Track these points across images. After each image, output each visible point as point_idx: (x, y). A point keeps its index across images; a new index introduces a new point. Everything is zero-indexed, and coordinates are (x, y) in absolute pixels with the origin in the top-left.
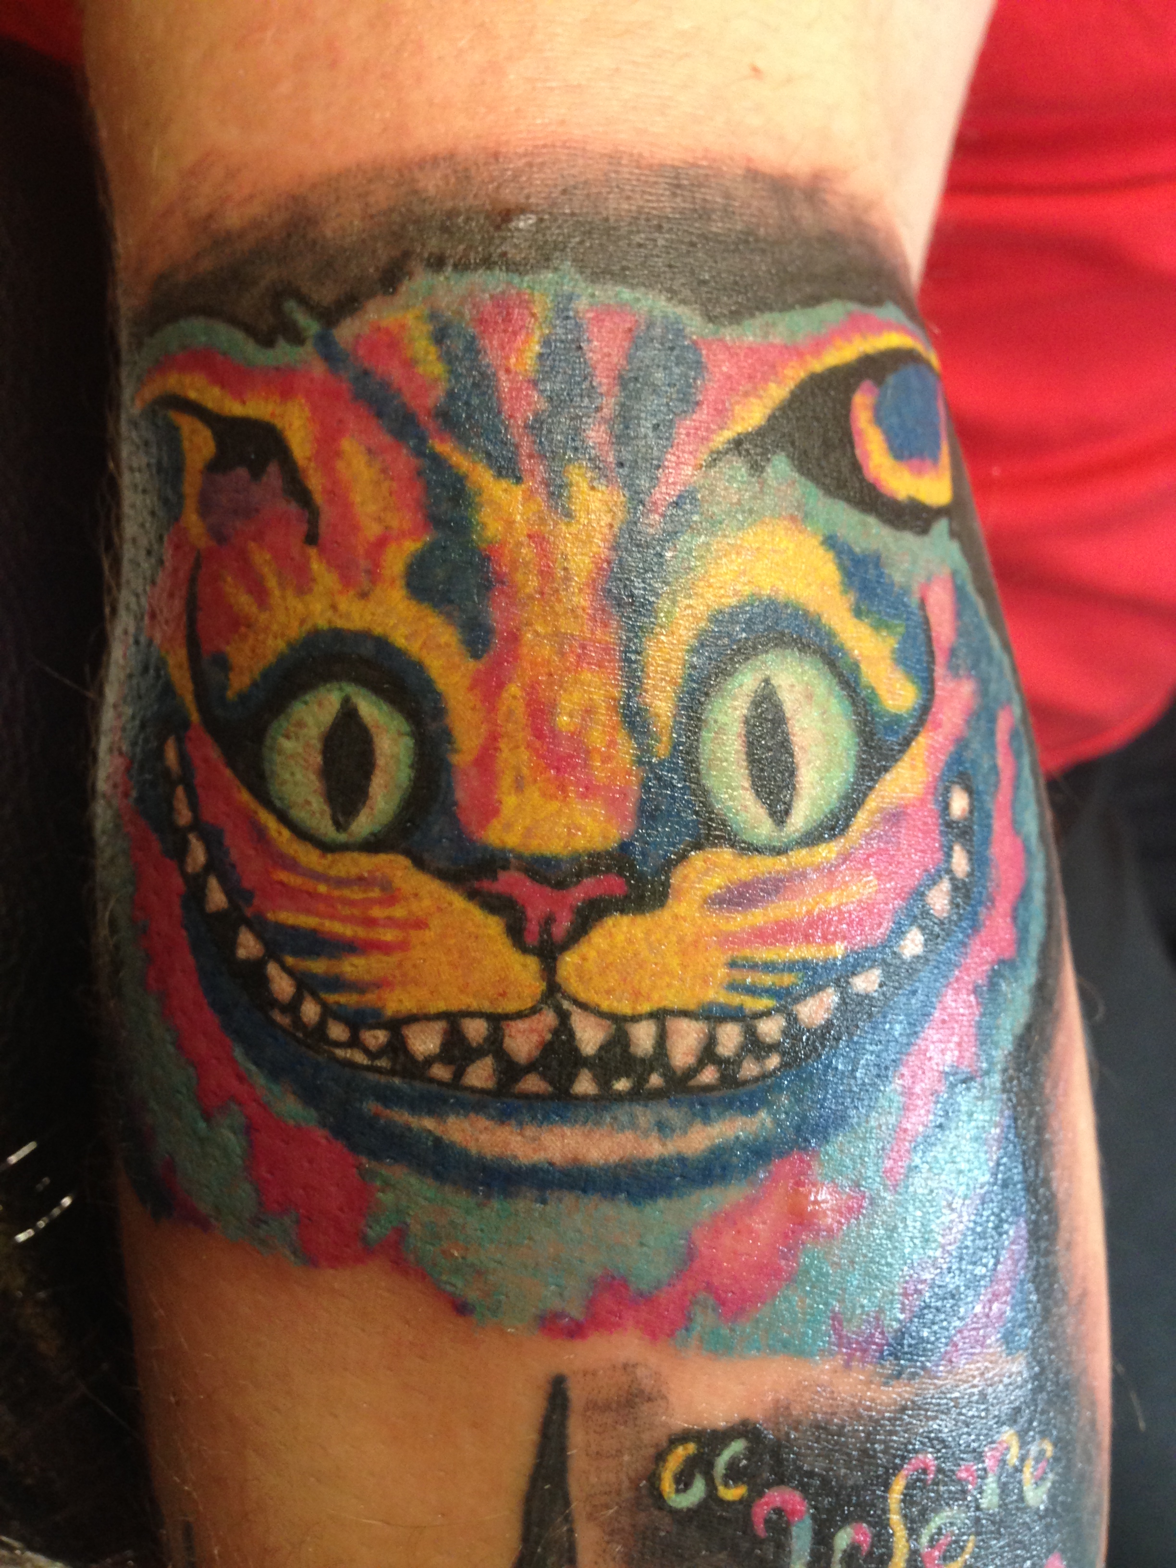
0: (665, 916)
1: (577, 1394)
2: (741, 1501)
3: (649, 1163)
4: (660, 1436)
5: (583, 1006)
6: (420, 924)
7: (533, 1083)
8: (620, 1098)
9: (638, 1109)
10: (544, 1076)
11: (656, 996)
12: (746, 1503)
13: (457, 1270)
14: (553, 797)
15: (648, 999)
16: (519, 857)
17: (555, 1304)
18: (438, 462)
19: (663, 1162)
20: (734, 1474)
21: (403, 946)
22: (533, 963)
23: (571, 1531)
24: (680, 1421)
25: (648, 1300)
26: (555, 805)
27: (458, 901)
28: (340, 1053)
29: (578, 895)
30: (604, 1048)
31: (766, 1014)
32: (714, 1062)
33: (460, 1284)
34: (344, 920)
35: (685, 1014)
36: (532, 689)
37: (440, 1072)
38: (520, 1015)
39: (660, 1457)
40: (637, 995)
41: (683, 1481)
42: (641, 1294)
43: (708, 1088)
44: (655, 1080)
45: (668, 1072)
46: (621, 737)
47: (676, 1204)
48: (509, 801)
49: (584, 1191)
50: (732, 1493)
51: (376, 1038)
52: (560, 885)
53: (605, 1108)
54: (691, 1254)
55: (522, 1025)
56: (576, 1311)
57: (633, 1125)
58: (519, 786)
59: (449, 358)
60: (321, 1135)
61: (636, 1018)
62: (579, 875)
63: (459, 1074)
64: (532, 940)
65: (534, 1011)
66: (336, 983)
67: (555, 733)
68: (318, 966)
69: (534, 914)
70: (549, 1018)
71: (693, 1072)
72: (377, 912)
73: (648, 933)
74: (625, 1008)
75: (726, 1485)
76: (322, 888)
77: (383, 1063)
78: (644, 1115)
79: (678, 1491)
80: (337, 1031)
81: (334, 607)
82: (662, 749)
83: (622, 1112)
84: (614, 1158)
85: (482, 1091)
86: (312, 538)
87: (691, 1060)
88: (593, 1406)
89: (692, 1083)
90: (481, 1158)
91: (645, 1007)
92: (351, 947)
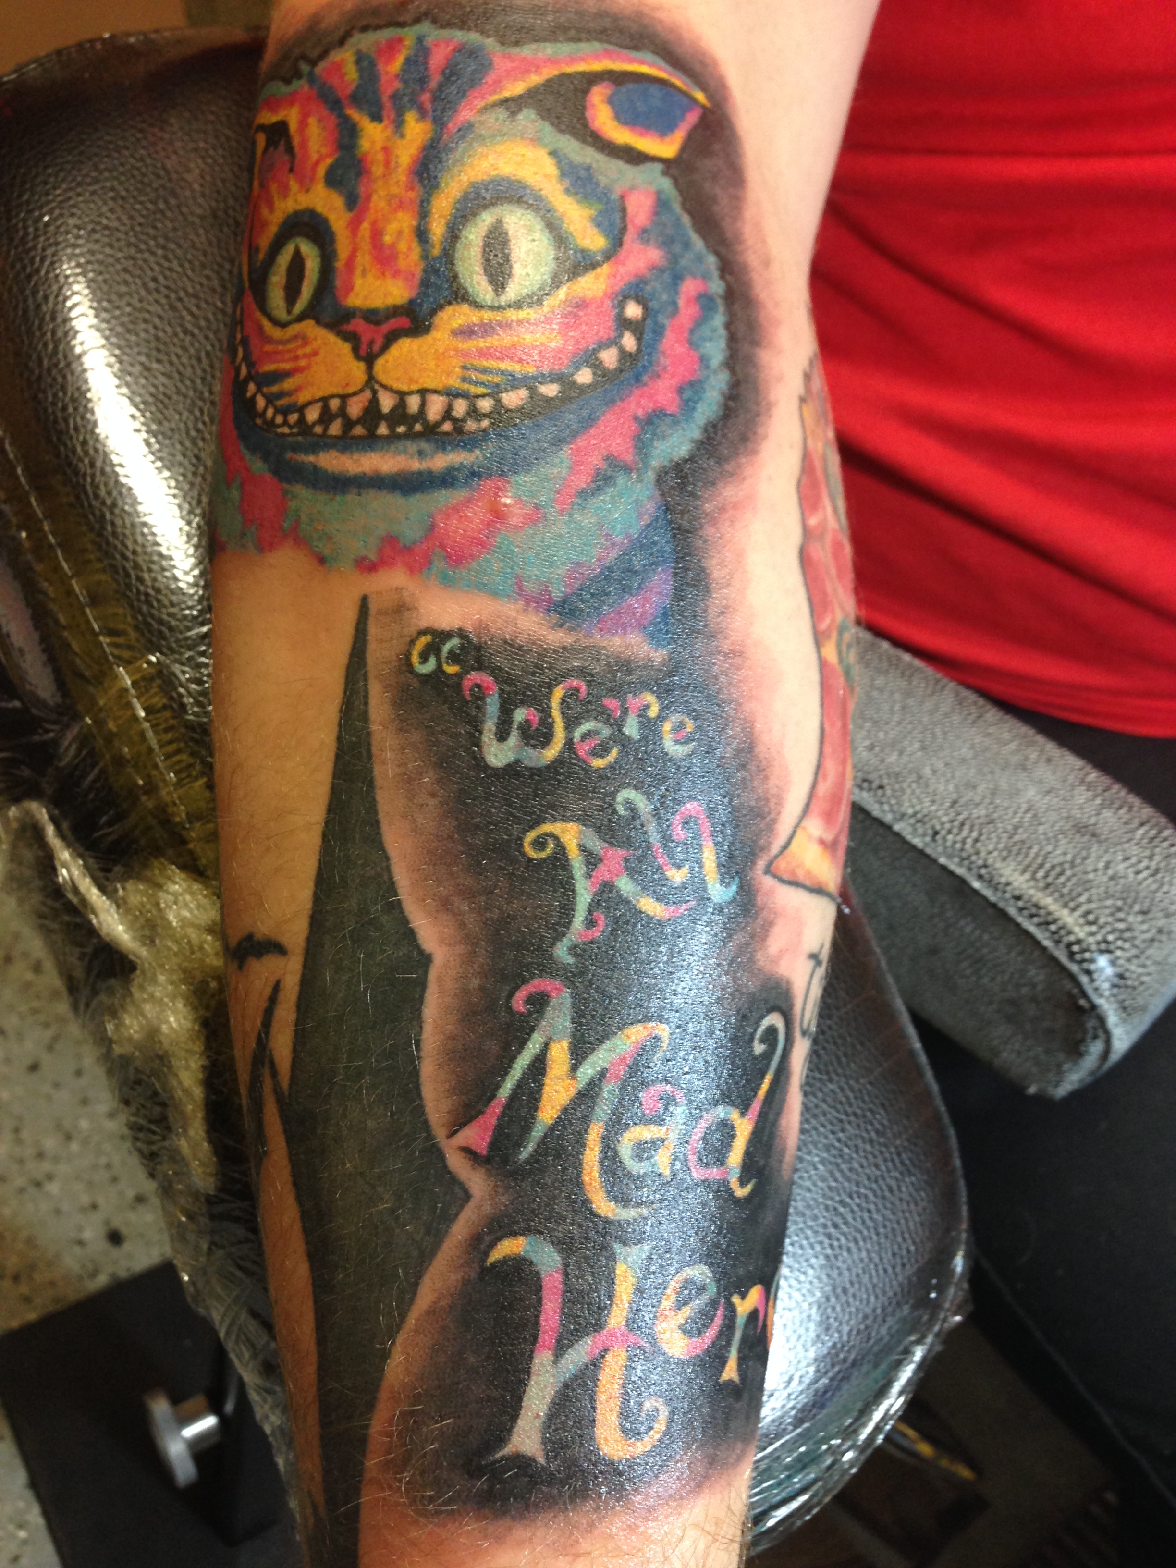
0: (428, 339)
1: (373, 607)
2: (456, 675)
3: (413, 473)
4: (413, 631)
5: (384, 387)
6: (315, 353)
7: (359, 430)
8: (399, 437)
9: (408, 443)
10: (364, 426)
11: (421, 381)
12: (459, 676)
13: (320, 539)
14: (378, 278)
15: (417, 382)
16: (361, 310)
17: (364, 552)
18: (346, 119)
19: (420, 473)
20: (453, 657)
21: (308, 367)
22: (362, 365)
23: (366, 686)
24: (423, 624)
25: (409, 550)
26: (378, 283)
27: (332, 338)
28: (279, 430)
29: (385, 328)
30: (393, 410)
31: (483, 396)
32: (450, 419)
33: (321, 545)
34: (287, 361)
35: (435, 392)
36: (374, 223)
37: (318, 430)
38: (355, 394)
39: (412, 642)
40: (411, 380)
41: (424, 658)
42: (405, 547)
43: (446, 434)
44: (418, 427)
45: (426, 423)
46: (415, 244)
47: (426, 497)
48: (358, 282)
49: (379, 488)
50: (451, 669)
51: (293, 418)
52: (378, 323)
53: (392, 442)
54: (433, 526)
55: (355, 399)
56: (373, 556)
57: (405, 452)
58: (364, 273)
59: (360, 70)
60: (268, 476)
61: (410, 393)
62: (387, 318)
63: (326, 429)
64: (363, 353)
65: (362, 390)
66: (281, 395)
67: (382, 245)
68: (275, 389)
69: (365, 339)
70: (368, 394)
71: (438, 424)
72: (300, 352)
73: (420, 347)
74: (405, 388)
75: (448, 663)
76: (280, 348)
77: (295, 430)
78: (412, 447)
79: (421, 663)
80: (279, 419)
81: (296, 201)
82: (436, 251)
83: (401, 445)
84: (395, 470)
85: (336, 437)
86: (291, 170)
87: (438, 417)
88: (380, 612)
89: (439, 430)
90: (333, 473)
91: (414, 387)
92: (287, 374)
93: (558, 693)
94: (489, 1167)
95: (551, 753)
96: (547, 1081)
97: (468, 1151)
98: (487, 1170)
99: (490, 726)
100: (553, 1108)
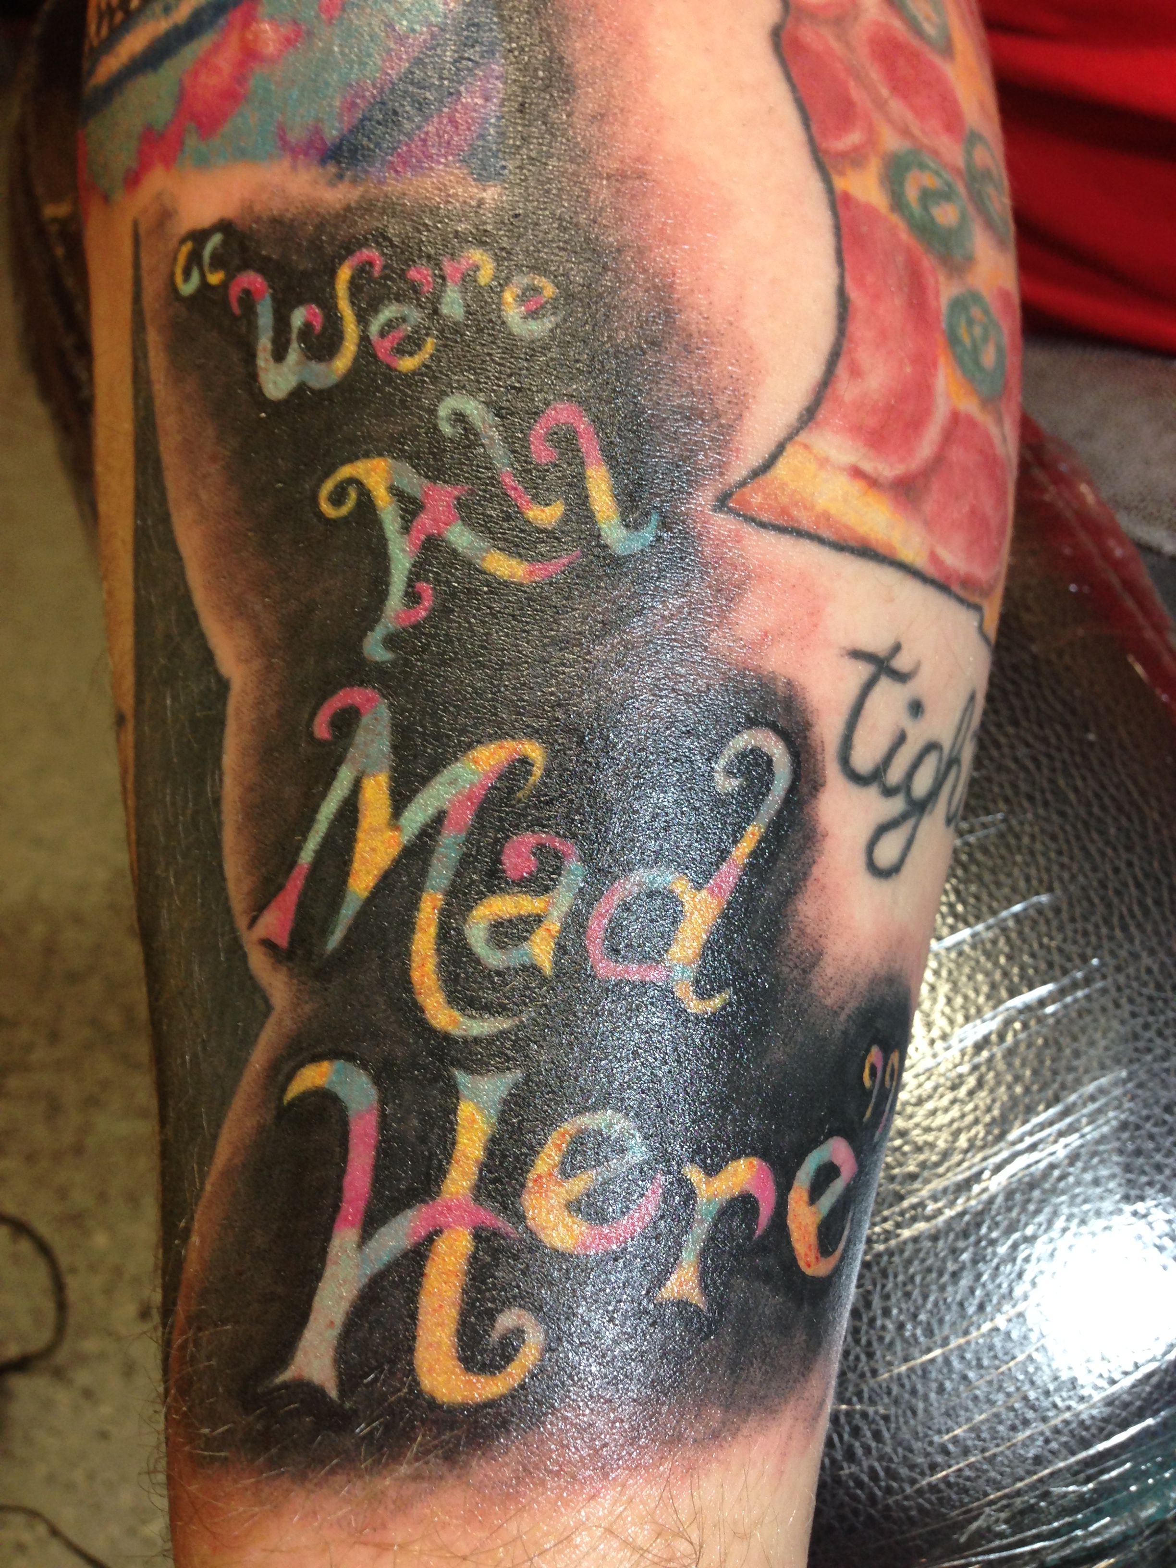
2: (221, 284)
4: (174, 242)
17: (127, 163)
19: (167, 34)
24: (184, 227)
25: (162, 138)
39: (173, 256)
41: (187, 272)
42: (159, 135)
47: (173, 62)
54: (182, 96)
56: (134, 164)
57: (153, 15)
75: (211, 272)
79: (184, 281)
84: (145, 43)
88: (148, 235)
93: (344, 274)
94: (290, 964)
95: (342, 363)
96: (360, 835)
97: (268, 944)
98: (290, 969)
99: (265, 343)
100: (368, 873)
